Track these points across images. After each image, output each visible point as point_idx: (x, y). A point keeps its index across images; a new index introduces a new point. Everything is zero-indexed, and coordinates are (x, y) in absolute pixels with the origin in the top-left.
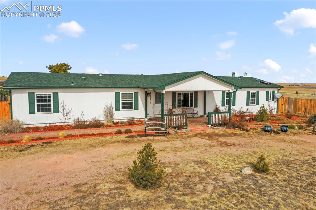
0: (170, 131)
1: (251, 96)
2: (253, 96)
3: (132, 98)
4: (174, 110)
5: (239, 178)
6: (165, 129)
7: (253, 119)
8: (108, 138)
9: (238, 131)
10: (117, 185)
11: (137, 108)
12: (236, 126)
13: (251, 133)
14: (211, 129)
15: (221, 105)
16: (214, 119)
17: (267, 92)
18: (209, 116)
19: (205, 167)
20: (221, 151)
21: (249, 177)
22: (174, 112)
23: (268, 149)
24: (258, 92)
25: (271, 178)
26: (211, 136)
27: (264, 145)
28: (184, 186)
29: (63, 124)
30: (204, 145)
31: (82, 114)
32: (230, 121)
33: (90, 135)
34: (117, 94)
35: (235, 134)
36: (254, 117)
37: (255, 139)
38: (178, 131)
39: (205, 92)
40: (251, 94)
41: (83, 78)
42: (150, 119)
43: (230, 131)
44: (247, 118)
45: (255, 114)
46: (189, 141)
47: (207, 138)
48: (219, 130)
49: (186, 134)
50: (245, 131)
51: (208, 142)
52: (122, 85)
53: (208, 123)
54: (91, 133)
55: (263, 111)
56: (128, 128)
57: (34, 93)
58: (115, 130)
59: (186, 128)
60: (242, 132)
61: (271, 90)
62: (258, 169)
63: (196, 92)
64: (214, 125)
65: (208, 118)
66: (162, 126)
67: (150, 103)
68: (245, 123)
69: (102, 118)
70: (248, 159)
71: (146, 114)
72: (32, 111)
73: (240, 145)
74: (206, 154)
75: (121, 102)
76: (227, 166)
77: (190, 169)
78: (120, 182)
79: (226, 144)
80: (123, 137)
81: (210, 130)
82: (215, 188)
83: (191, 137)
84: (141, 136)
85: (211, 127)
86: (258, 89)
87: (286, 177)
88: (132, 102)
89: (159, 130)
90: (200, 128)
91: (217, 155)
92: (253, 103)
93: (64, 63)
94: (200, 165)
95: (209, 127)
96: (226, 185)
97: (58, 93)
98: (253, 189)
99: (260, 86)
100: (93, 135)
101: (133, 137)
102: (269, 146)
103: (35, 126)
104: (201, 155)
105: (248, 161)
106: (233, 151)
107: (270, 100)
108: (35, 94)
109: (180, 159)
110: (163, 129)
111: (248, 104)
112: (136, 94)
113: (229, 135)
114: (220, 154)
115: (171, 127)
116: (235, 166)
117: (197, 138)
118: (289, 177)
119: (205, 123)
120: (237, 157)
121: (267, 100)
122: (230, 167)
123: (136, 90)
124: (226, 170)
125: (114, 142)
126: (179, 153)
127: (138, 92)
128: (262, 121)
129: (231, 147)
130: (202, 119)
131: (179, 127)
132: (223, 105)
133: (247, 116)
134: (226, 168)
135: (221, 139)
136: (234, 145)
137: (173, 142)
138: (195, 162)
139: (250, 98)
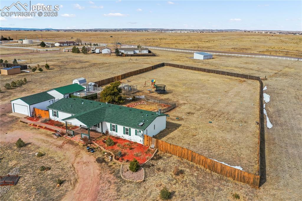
1: (126, 130)
15: (110, 130)
24: (130, 129)
61: (138, 130)
72: (53, 115)
92: (127, 134)
95: (81, 138)
108: (53, 111)
111: (124, 133)
121: (136, 134)
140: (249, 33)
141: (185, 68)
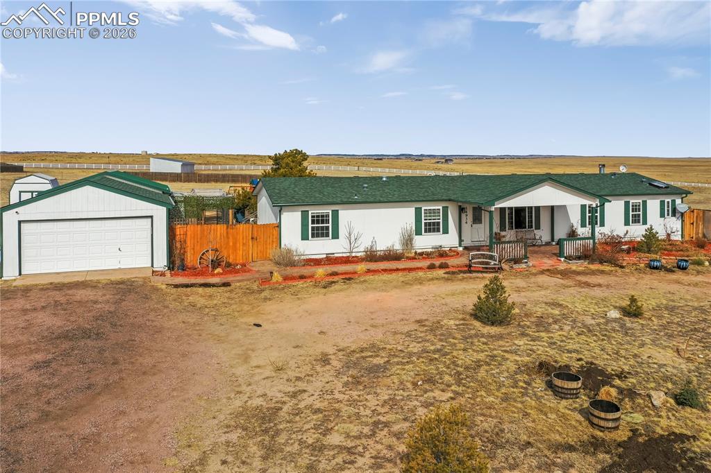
0: (504, 266)
1: (633, 209)
2: (636, 209)
3: (439, 216)
4: (503, 233)
5: (602, 321)
6: (497, 263)
7: (635, 248)
8: (421, 274)
9: (607, 268)
10: (462, 322)
11: (446, 231)
12: (605, 259)
13: (627, 271)
14: (565, 264)
15: (580, 226)
16: (569, 248)
17: (662, 203)
18: (560, 243)
19: (559, 309)
20: (580, 292)
21: (615, 320)
22: (504, 237)
23: (648, 291)
24: (645, 203)
25: (643, 323)
26: (565, 274)
27: (645, 286)
28: (537, 325)
29: (348, 254)
30: (556, 285)
31: (374, 242)
32: (594, 252)
33: (394, 270)
34: (418, 211)
35: (602, 272)
36: (636, 246)
37: (633, 279)
38: (516, 266)
39: (552, 208)
40: (633, 206)
41: (366, 185)
42: (466, 248)
43: (593, 267)
44: (623, 247)
45: (639, 239)
46: (533, 279)
47: (559, 276)
48: (576, 266)
49: (527, 271)
50: (617, 268)
51: (562, 281)
52: (424, 197)
53: (560, 254)
54: (395, 268)
55: (651, 236)
56: (444, 261)
57: (308, 211)
58: (426, 263)
59: (526, 263)
60: (613, 268)
61: (668, 200)
62: (629, 313)
63: (538, 209)
64: (569, 258)
65: (558, 246)
66: (492, 257)
67: (466, 223)
68: (619, 256)
69: (398, 247)
70: (616, 303)
71: (461, 241)
72: (304, 237)
73: (608, 286)
74: (559, 295)
75: (423, 221)
76: (588, 309)
77: (540, 310)
78: (463, 319)
79: (588, 285)
80: (441, 272)
81: (562, 265)
82: (573, 328)
83: (535, 275)
84: (465, 272)
85: (565, 261)
86: (644, 198)
87: (665, 322)
88: (439, 222)
89: (488, 263)
90: (548, 263)
91: (575, 297)
92: (636, 220)
93: (296, 150)
94: (553, 307)
95: (560, 260)
96: (585, 326)
97: (338, 211)
98: (618, 330)
99: (648, 192)
100: (397, 270)
101: (453, 273)
102: (652, 288)
103: (307, 258)
104: (554, 297)
105: (618, 305)
106: (597, 292)
107: (668, 215)
108: (310, 212)
109: (526, 300)
110: (493, 263)
111: (627, 223)
112: (445, 209)
113: (593, 273)
114: (578, 296)
115: (504, 261)
116: (598, 310)
117: (544, 276)
118: (668, 323)
119: (555, 254)
120: (602, 300)
121: (662, 215)
122: (592, 310)
123: (445, 204)
124: (586, 313)
125: (432, 279)
126: (523, 294)
127: (447, 207)
128: (649, 251)
129: (596, 288)
130: (548, 248)
131: (517, 261)
132: (583, 225)
133: (626, 243)
134: (586, 311)
135: (579, 278)
136: (600, 285)
137: (511, 281)
138: (546, 303)
139: (631, 213)
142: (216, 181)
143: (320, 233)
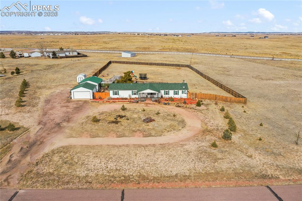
15: (164, 95)
22: (148, 96)
24: (178, 91)
31: (123, 96)
34: (132, 91)
50: (159, 104)
52: (133, 89)
54: (124, 101)
57: (114, 91)
69: (128, 97)
72: (113, 95)
75: (133, 93)
83: (143, 104)
88: (136, 93)
97: (119, 91)
110: (137, 101)
111: (174, 95)
121: (182, 93)
139: (175, 93)
140: (125, 35)
141: (130, 64)
142: (134, 64)
143: (116, 94)
